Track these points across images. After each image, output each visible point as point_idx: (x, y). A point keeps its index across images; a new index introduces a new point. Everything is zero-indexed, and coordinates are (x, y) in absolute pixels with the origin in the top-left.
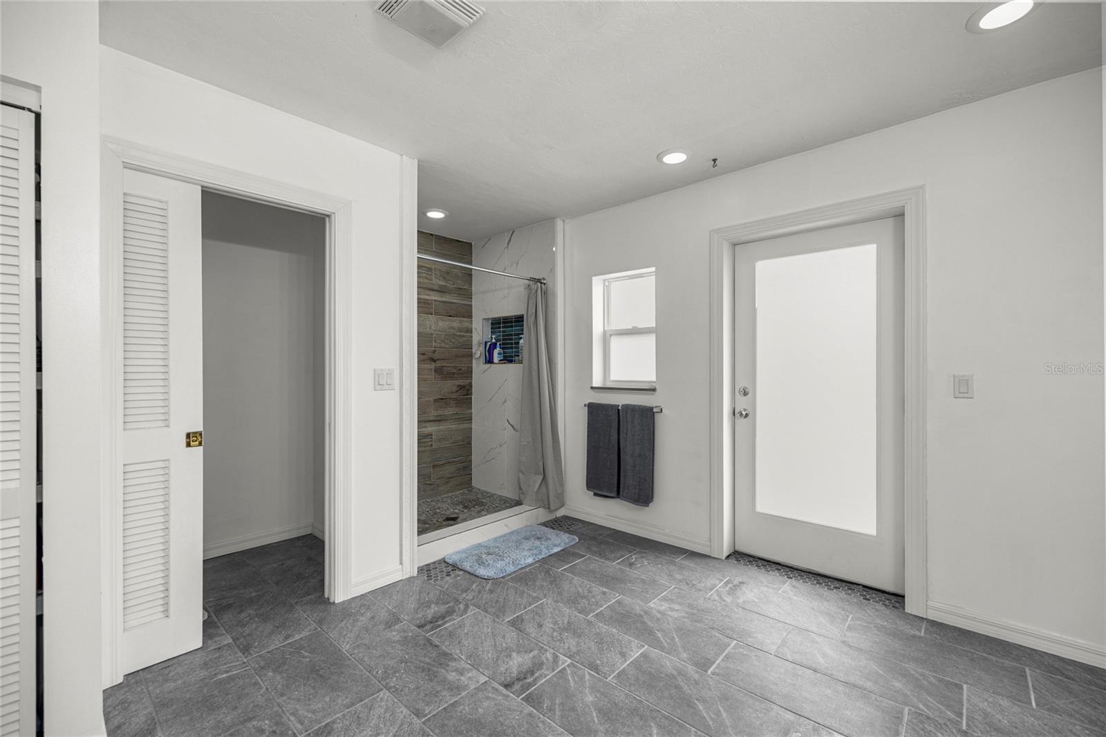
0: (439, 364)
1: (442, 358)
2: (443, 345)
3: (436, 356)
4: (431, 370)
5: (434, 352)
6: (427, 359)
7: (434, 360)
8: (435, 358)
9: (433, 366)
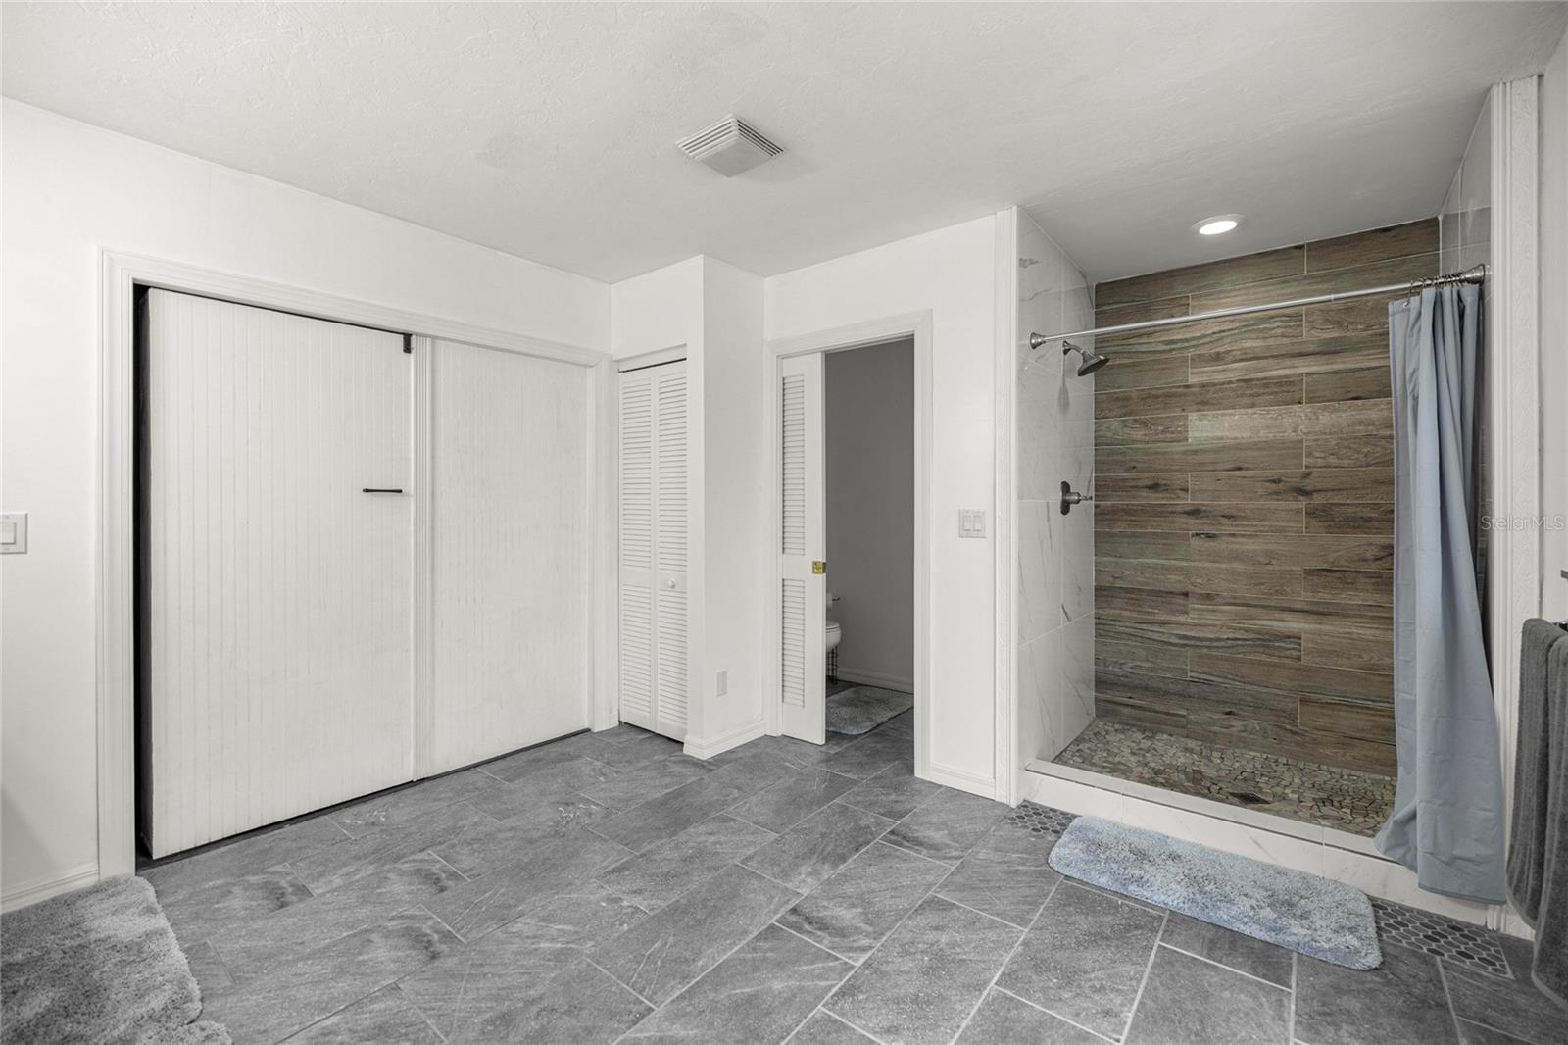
0: (1318, 500)
1: (1329, 486)
2: (1333, 460)
3: (1309, 484)
4: (1298, 511)
5: (1307, 476)
6: (1285, 492)
7: (1306, 493)
8: (1309, 488)
9: (1303, 503)
